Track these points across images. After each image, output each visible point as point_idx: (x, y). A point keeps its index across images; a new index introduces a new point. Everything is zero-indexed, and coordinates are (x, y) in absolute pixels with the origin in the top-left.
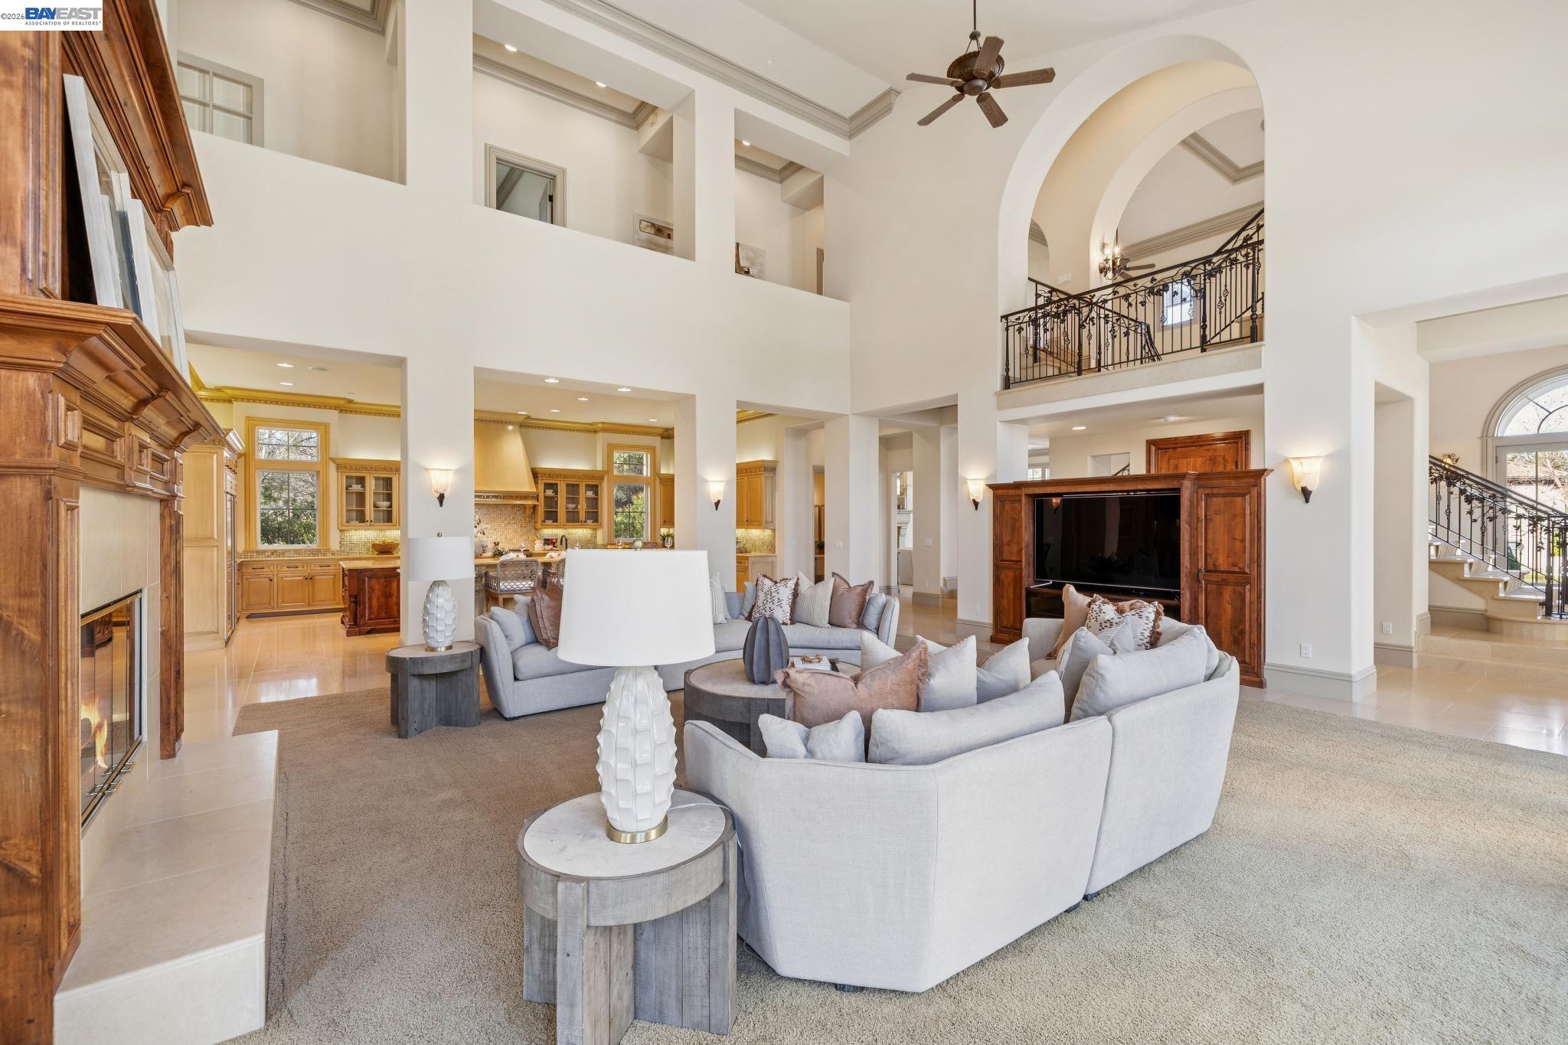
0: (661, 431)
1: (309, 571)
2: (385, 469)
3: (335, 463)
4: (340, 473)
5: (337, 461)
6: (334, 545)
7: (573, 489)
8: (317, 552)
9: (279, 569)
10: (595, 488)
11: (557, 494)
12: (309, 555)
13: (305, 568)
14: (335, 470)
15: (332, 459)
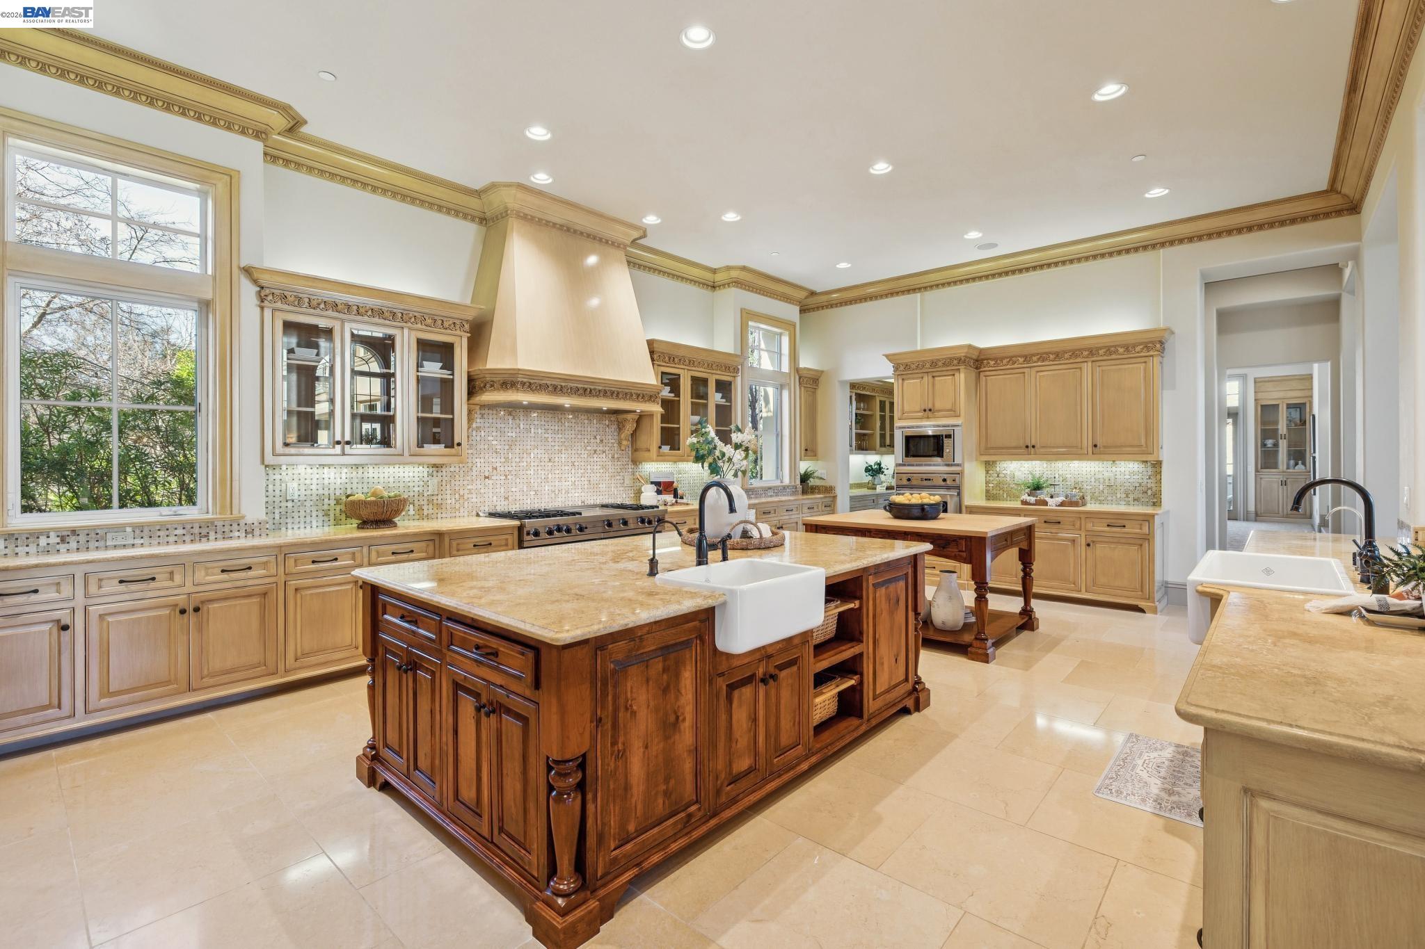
0: (801, 295)
1: (189, 588)
2: (380, 313)
3: (255, 282)
4: (268, 313)
5: (265, 280)
6: (252, 509)
7: (699, 385)
8: (203, 530)
9: (93, 589)
10: (724, 388)
11: (678, 395)
12: (180, 540)
13: (178, 579)
14: (255, 301)
15: (248, 271)
